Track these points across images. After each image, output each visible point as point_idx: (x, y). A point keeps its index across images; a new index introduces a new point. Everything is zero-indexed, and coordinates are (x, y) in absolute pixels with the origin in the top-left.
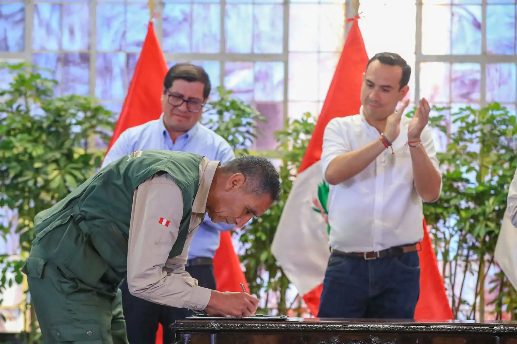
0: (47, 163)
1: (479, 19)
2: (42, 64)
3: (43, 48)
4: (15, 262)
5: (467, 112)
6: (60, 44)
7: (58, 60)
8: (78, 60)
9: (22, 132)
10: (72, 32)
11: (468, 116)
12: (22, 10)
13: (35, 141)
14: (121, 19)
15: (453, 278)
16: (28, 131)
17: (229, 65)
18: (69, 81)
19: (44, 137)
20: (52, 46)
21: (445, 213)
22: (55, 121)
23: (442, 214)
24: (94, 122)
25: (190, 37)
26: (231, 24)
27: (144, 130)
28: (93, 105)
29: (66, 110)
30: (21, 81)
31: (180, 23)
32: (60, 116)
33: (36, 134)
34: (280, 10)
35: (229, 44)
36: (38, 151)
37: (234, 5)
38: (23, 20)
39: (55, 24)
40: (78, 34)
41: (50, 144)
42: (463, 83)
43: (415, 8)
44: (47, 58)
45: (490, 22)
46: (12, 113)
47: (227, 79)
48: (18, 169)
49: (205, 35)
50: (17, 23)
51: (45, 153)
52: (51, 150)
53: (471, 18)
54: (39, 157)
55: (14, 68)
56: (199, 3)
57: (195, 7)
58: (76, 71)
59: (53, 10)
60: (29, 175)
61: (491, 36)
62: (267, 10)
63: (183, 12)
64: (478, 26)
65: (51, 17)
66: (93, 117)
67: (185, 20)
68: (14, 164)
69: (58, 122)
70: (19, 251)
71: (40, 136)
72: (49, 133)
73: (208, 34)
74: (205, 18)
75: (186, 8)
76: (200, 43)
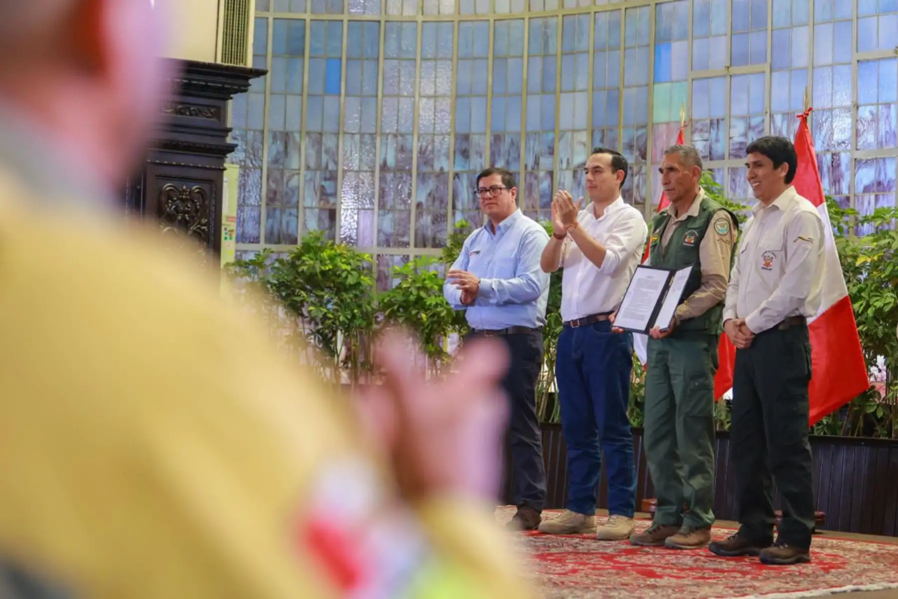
12: (763, 121)
14: (829, 122)
25: (876, 135)
31: (869, 123)
38: (763, 129)
49: (887, 133)
50: (760, 132)
56: (883, 104)
57: (880, 107)
59: (783, 119)
63: (871, 113)
65: (782, 124)
67: (873, 120)
73: (889, 130)
74: (888, 117)
75: (873, 108)
76: (884, 140)
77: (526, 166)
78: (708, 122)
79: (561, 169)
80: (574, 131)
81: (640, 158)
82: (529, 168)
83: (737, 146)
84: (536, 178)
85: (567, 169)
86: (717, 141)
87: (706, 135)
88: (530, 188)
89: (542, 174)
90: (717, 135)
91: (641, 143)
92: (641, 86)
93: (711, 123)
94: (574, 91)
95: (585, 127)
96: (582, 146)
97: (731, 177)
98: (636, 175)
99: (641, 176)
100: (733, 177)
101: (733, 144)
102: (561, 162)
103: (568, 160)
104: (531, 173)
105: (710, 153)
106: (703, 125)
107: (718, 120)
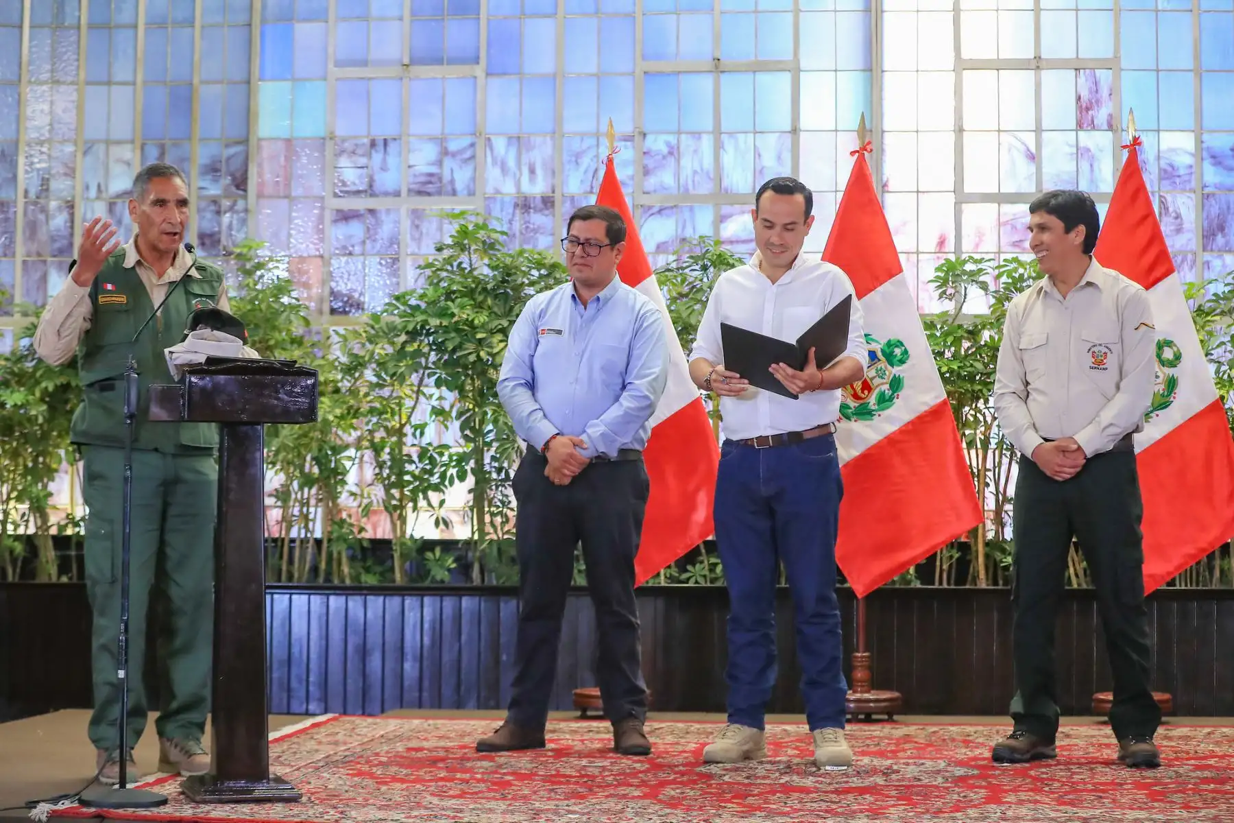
0: (492, 333)
1: (1033, 150)
2: (496, 212)
3: (498, 192)
4: (457, 454)
5: (1014, 265)
6: (518, 184)
7: (516, 205)
8: (540, 205)
9: (463, 295)
10: (532, 171)
11: (1016, 270)
12: (472, 145)
13: (479, 306)
14: (592, 153)
15: (997, 470)
16: (470, 293)
17: (726, 209)
18: (530, 231)
19: (489, 301)
20: (509, 188)
21: (985, 391)
22: (504, 281)
23: (981, 391)
24: (551, 281)
25: (677, 175)
26: (728, 158)
27: (555, 294)
28: (548, 261)
29: (516, 268)
30: (464, 232)
31: (664, 157)
32: (509, 275)
33: (480, 298)
34: (788, 139)
35: (725, 183)
36: (481, 319)
37: (731, 134)
38: (473, 157)
39: (511, 163)
40: (539, 172)
41: (496, 309)
42: (1014, 227)
43: (952, 136)
44: (502, 202)
45: (1046, 152)
46: (452, 272)
47: (722, 226)
48: (458, 340)
49: (695, 172)
50: (466, 161)
51: (491, 321)
52: (498, 317)
53: (1022, 148)
54: (483, 325)
55: (454, 216)
56: (687, 133)
57: (683, 137)
58: (537, 219)
59: (509, 144)
60: (470, 347)
61: (1047, 169)
62: (772, 139)
63: (668, 144)
64: (1033, 157)
65: (507, 152)
66: (548, 276)
67: (671, 153)
68: (453, 335)
69: (507, 282)
70: (462, 441)
71: (485, 300)
72: (496, 297)
73: (699, 170)
74: (695, 151)
75: (672, 139)
76: (690, 183)
77: (26, 192)
78: (366, 141)
79: (88, 199)
80: (109, 142)
81: (233, 189)
82: (32, 195)
83: (423, 179)
84: (44, 210)
85: (98, 198)
86: (384, 169)
87: (363, 161)
88: (32, 228)
89: (53, 204)
90: (384, 160)
91: (236, 164)
92: (235, 83)
93: (373, 144)
94: (109, 83)
95: (129, 136)
96: (125, 167)
97: (413, 222)
98: (225, 212)
99: (235, 216)
100: (417, 222)
101: (415, 176)
102: (87, 188)
103: (99, 186)
104: (35, 204)
105: (371, 186)
106: (356, 145)
107: (385, 140)
